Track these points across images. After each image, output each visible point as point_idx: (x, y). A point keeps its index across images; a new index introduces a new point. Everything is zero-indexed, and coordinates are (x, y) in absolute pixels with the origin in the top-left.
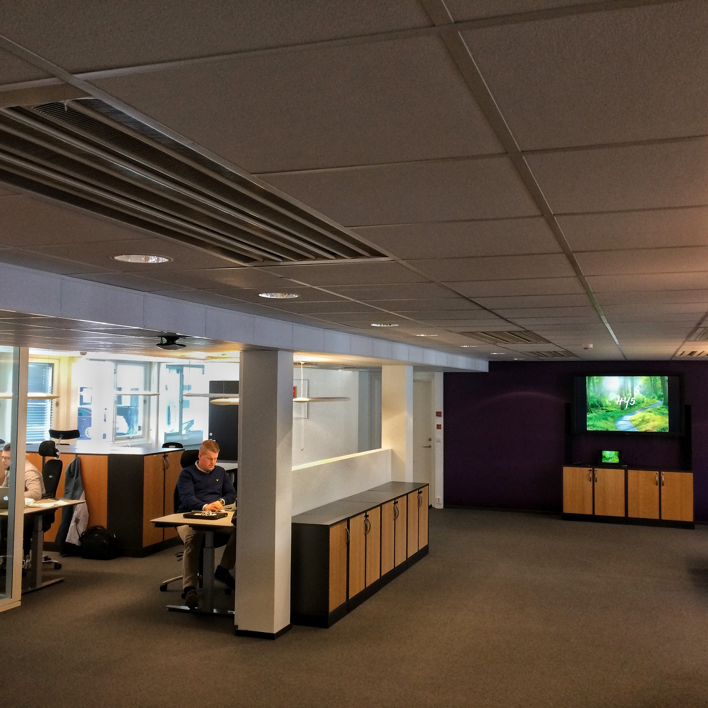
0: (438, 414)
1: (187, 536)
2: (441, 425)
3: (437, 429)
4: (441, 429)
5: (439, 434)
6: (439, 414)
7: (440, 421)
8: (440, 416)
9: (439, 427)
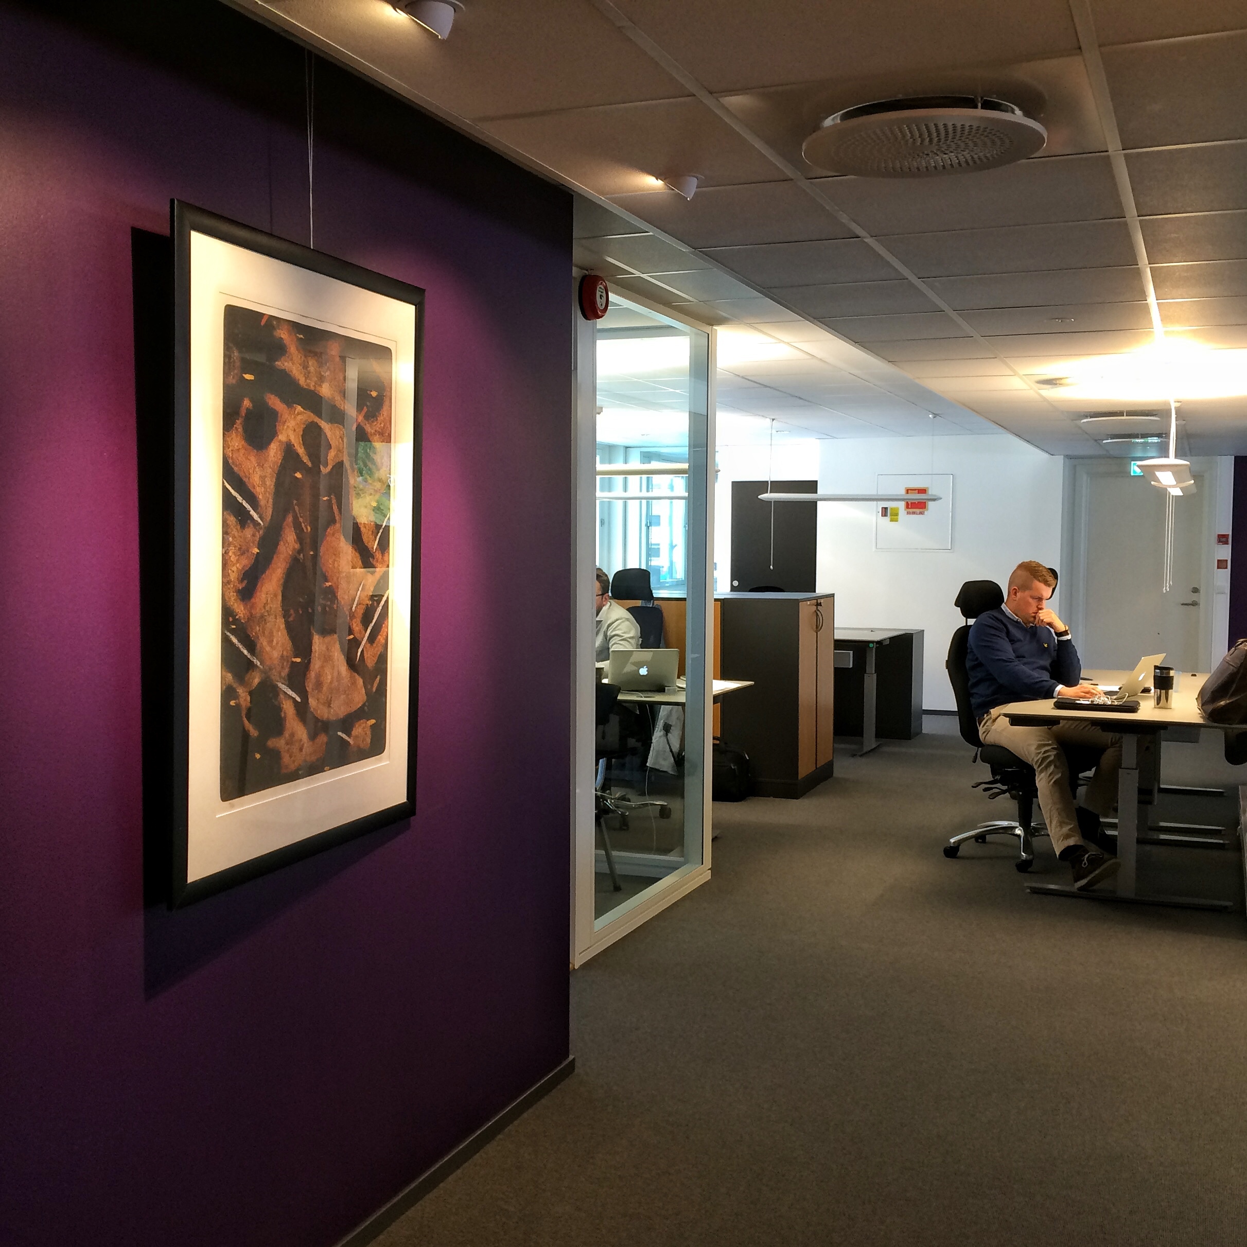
0: (1222, 539)
1: (1040, 746)
2: (1227, 561)
3: (1218, 568)
4: (1226, 568)
5: (1223, 579)
6: (1224, 539)
7: (1225, 552)
8: (1226, 543)
9: (1221, 564)
